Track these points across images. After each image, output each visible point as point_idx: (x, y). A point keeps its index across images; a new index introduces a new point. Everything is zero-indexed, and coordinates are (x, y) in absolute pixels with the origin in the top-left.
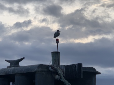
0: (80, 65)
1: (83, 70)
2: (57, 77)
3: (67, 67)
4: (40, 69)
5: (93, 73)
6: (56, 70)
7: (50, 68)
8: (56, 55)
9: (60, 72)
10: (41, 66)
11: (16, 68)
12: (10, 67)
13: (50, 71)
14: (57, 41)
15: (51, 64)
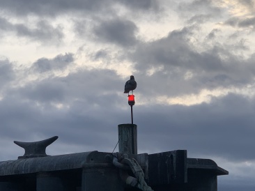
0: (182, 154)
1: (188, 166)
2: (130, 180)
3: (152, 158)
4: (92, 163)
5: (212, 171)
6: (127, 164)
7: (115, 161)
8: (128, 131)
9: (136, 168)
10: (95, 155)
11: (39, 158)
12: (25, 157)
13: (113, 166)
15: (117, 150)
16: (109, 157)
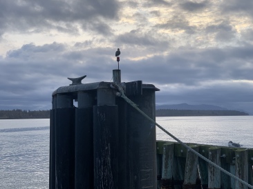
0: (140, 82)
1: (142, 87)
2: (118, 94)
3: (127, 84)
4: (101, 87)
5: (152, 90)
6: (116, 87)
7: (111, 85)
8: (117, 73)
9: (120, 89)
10: (103, 83)
11: (78, 85)
12: (72, 84)
13: (111, 88)
14: (118, 59)
15: (112, 81)
16: (109, 84)
